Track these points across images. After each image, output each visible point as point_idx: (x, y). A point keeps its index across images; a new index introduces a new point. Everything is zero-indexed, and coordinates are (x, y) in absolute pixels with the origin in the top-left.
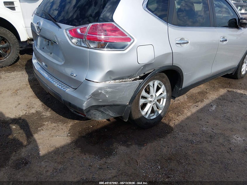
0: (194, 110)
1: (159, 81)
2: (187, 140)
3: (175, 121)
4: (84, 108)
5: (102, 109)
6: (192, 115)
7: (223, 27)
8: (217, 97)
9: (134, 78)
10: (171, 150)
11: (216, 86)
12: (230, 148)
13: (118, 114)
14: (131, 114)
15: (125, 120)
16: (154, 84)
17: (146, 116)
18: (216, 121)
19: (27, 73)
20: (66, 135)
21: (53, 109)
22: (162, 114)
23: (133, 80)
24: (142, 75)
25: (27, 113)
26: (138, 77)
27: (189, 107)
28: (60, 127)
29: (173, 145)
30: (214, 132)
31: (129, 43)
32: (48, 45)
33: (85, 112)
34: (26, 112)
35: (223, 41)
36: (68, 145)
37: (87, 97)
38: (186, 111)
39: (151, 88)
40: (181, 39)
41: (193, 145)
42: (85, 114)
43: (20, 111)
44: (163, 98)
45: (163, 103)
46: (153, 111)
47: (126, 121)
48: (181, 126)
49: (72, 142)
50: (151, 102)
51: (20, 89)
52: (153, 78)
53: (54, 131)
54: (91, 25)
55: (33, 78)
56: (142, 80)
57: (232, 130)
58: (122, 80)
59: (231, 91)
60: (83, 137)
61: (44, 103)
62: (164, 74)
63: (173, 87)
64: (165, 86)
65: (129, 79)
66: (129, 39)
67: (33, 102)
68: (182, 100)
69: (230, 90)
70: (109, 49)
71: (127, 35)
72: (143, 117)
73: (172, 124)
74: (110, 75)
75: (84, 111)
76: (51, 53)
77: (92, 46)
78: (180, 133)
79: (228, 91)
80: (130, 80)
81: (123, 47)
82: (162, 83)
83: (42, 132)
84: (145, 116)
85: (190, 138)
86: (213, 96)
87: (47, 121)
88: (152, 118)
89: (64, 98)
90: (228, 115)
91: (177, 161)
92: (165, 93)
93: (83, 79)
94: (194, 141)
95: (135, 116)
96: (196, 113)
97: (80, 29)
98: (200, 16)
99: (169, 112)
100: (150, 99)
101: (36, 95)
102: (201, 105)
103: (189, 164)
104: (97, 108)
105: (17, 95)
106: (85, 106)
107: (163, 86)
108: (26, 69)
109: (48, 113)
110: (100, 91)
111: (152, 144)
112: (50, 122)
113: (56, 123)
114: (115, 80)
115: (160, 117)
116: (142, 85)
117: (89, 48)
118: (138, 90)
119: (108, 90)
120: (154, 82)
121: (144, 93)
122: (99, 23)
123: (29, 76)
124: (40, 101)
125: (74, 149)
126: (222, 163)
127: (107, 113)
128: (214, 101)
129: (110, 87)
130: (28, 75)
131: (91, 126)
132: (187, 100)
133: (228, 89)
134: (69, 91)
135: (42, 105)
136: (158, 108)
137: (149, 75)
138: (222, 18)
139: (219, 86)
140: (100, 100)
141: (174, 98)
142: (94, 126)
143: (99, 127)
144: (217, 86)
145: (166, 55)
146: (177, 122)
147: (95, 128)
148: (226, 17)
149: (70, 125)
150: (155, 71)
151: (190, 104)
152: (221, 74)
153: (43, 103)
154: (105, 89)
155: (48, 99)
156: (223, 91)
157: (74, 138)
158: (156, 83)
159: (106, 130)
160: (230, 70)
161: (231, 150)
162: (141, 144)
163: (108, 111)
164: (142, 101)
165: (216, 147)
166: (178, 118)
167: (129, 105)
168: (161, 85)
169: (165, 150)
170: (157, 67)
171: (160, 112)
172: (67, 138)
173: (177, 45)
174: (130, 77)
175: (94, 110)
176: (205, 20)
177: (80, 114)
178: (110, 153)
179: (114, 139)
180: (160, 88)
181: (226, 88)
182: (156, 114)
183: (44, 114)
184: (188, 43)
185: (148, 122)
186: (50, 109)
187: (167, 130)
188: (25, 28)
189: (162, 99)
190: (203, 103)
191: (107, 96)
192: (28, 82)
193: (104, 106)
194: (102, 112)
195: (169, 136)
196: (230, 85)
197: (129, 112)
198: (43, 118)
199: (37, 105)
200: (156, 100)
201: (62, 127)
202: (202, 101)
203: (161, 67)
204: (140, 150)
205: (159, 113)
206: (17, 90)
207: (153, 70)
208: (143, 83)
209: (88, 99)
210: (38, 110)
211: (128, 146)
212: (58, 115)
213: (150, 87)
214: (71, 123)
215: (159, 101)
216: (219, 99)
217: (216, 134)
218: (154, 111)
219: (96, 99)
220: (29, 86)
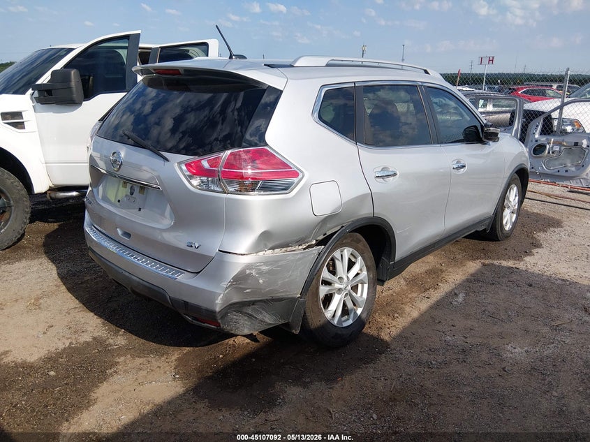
0: (424, 305)
1: (351, 250)
2: (419, 362)
3: (390, 328)
4: (218, 309)
5: (249, 310)
6: (422, 315)
7: (452, 142)
8: (464, 278)
9: (307, 245)
10: (392, 384)
11: (458, 256)
12: (504, 369)
13: (282, 318)
14: (305, 318)
15: (294, 331)
16: (342, 255)
17: (333, 320)
18: (469, 323)
19: (52, 262)
20: (171, 378)
21: (131, 330)
22: (364, 316)
23: (305, 249)
24: (321, 237)
25: (74, 342)
26: (314, 242)
27: (412, 300)
28: (155, 363)
29: (394, 374)
30: (469, 342)
31: (296, 180)
32: (132, 194)
33: (219, 317)
34: (70, 341)
35: (458, 168)
36: (181, 397)
37: (225, 284)
38: (407, 309)
39: (338, 264)
40: (383, 169)
41: (433, 370)
42: (219, 321)
43: (57, 341)
44: (363, 283)
45: (363, 293)
46: (345, 311)
47: (297, 332)
48: (404, 337)
49: (187, 391)
50: (340, 290)
51: (44, 295)
52: (340, 244)
53: (143, 373)
54: (228, 152)
55: (68, 271)
56: (323, 246)
57: (501, 336)
58: (285, 249)
59: (488, 265)
60: (209, 378)
61: (107, 320)
62: (359, 235)
63: (378, 260)
64: (364, 258)
65: (297, 247)
66: (295, 174)
67: (82, 320)
68: (397, 289)
69: (487, 262)
70: (262, 193)
71: (291, 166)
72: (328, 323)
73: (385, 336)
74: (266, 239)
75: (218, 315)
76: (140, 209)
77: (231, 189)
78: (404, 351)
79: (484, 265)
80: (300, 247)
81: (286, 188)
82: (356, 253)
83: (116, 377)
84: (332, 322)
85: (425, 357)
86: (455, 276)
87: (122, 356)
88: (345, 324)
89: (171, 293)
90: (491, 308)
91: (406, 402)
92: (365, 273)
93: (213, 251)
94: (433, 362)
95: (314, 323)
96: (428, 310)
97: (208, 162)
98: (406, 124)
99: (375, 313)
100: (337, 286)
101: (83, 304)
102: (436, 295)
103: (431, 404)
104: (239, 307)
105: (40, 308)
106: (219, 304)
107: (360, 258)
108: (45, 253)
109: (121, 339)
110: (248, 272)
111: (353, 376)
112: (129, 356)
113: (144, 357)
114: (273, 248)
115: (360, 322)
116: (323, 256)
117: (225, 193)
118: (317, 266)
119: (264, 268)
120: (342, 252)
121: (325, 274)
122: (242, 149)
123: (58, 269)
124: (96, 317)
125: (194, 402)
126: (492, 395)
127: (260, 317)
128: (460, 285)
129: (266, 263)
130: (54, 266)
131: (221, 356)
132: (405, 288)
133: (482, 261)
134: (182, 278)
135: (103, 323)
136: (354, 305)
137: (335, 236)
138: (450, 125)
139: (463, 256)
140: (247, 291)
141: (381, 282)
142: (226, 354)
143: (237, 355)
144: (460, 256)
145: (361, 199)
146: (395, 332)
147: (231, 358)
148: (458, 120)
149: (174, 358)
150: (343, 228)
151: (414, 295)
152: (465, 231)
153: (103, 320)
154: (258, 266)
155: (113, 311)
156: (473, 266)
157: (191, 383)
158: (347, 252)
159: (254, 360)
160: (480, 222)
161: (505, 371)
162: (331, 379)
163: (261, 313)
164: (324, 290)
165: (476, 369)
166: (394, 323)
167: (301, 298)
168: (355, 258)
169: (380, 385)
170: (347, 221)
171: (359, 311)
172: (174, 384)
173: (377, 179)
174: (299, 242)
175: (235, 313)
176: (416, 130)
177: (206, 325)
178: (270, 402)
179: (273, 376)
180: (354, 263)
181: (477, 258)
182: (352, 315)
183: (111, 341)
184: (395, 174)
185: (339, 332)
186: (123, 330)
187: (377, 347)
188: (45, 165)
189: (360, 286)
190: (439, 291)
191: (261, 281)
192: (59, 280)
193: (254, 303)
194: (250, 316)
195: (383, 358)
196: (486, 253)
197: (302, 313)
198: (113, 350)
199: (92, 326)
200: (349, 288)
201: (158, 364)
202: (436, 287)
203: (353, 221)
204: (331, 390)
205: (357, 314)
206: (37, 299)
207: (339, 227)
208: (325, 253)
209: (227, 288)
210: (96, 335)
211: (305, 385)
212: (143, 341)
213: (337, 262)
214: (175, 354)
215: (355, 288)
216: (468, 280)
217: (472, 346)
218: (348, 310)
219: (241, 288)
220: (63, 288)
